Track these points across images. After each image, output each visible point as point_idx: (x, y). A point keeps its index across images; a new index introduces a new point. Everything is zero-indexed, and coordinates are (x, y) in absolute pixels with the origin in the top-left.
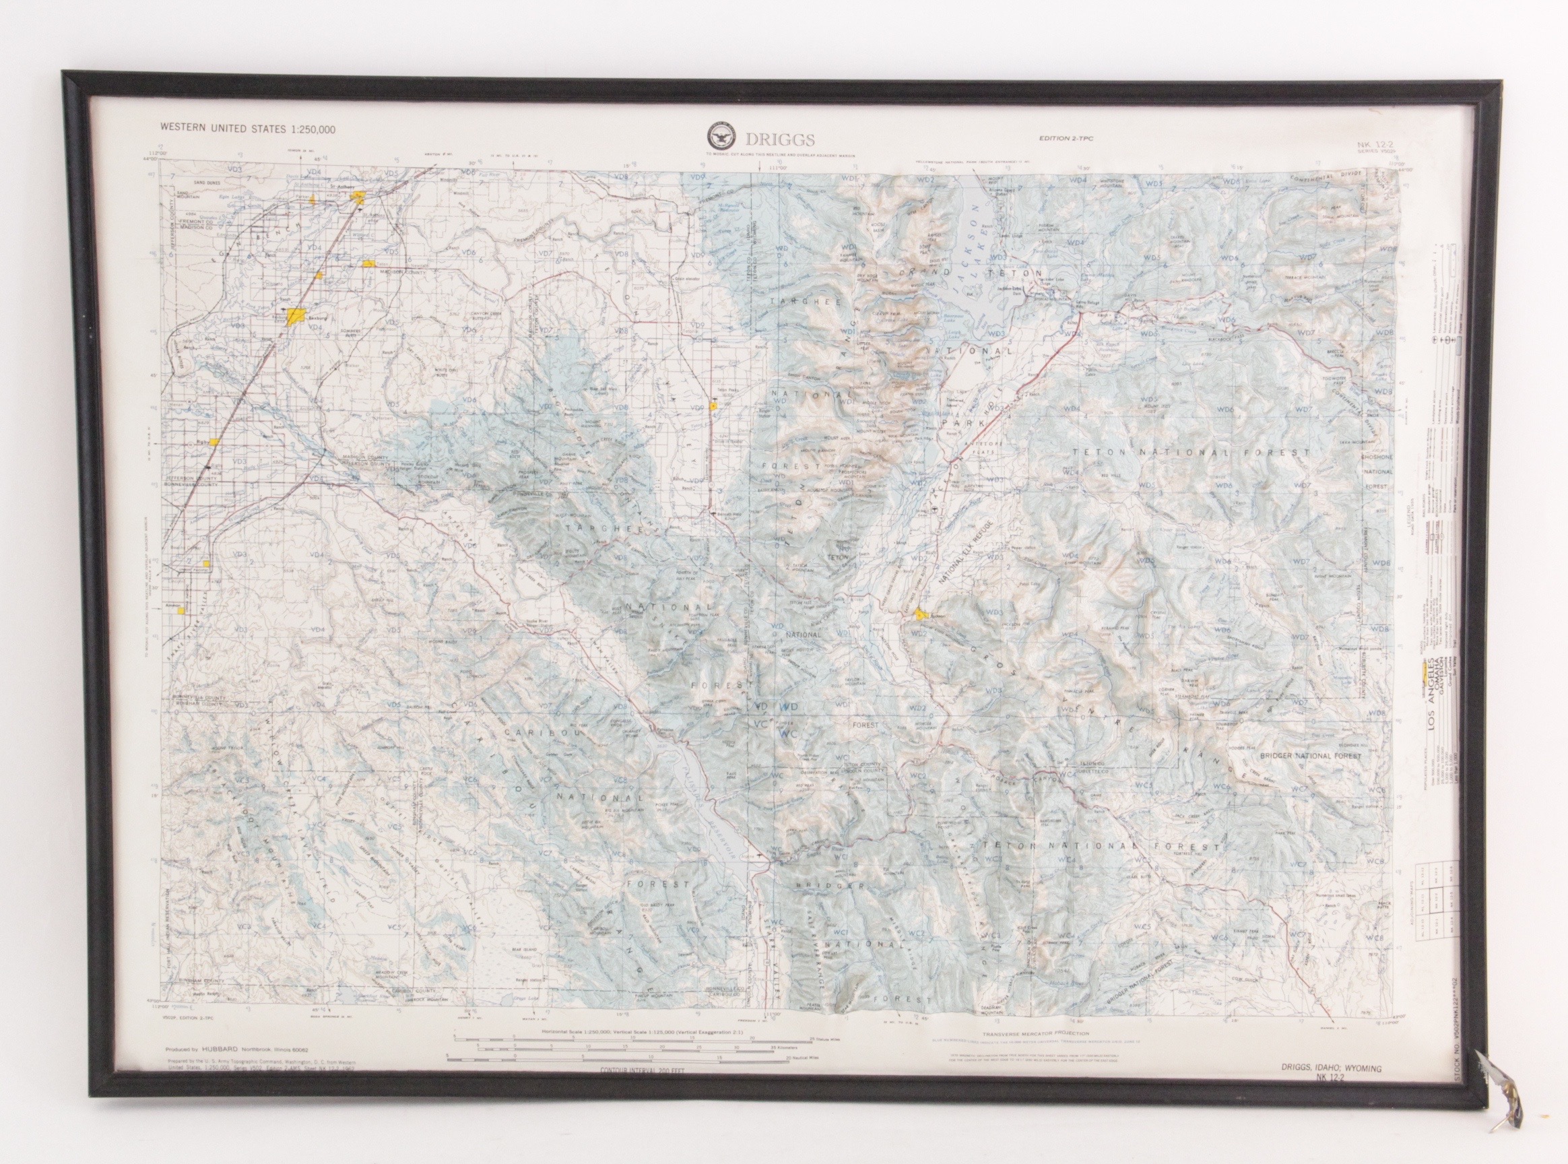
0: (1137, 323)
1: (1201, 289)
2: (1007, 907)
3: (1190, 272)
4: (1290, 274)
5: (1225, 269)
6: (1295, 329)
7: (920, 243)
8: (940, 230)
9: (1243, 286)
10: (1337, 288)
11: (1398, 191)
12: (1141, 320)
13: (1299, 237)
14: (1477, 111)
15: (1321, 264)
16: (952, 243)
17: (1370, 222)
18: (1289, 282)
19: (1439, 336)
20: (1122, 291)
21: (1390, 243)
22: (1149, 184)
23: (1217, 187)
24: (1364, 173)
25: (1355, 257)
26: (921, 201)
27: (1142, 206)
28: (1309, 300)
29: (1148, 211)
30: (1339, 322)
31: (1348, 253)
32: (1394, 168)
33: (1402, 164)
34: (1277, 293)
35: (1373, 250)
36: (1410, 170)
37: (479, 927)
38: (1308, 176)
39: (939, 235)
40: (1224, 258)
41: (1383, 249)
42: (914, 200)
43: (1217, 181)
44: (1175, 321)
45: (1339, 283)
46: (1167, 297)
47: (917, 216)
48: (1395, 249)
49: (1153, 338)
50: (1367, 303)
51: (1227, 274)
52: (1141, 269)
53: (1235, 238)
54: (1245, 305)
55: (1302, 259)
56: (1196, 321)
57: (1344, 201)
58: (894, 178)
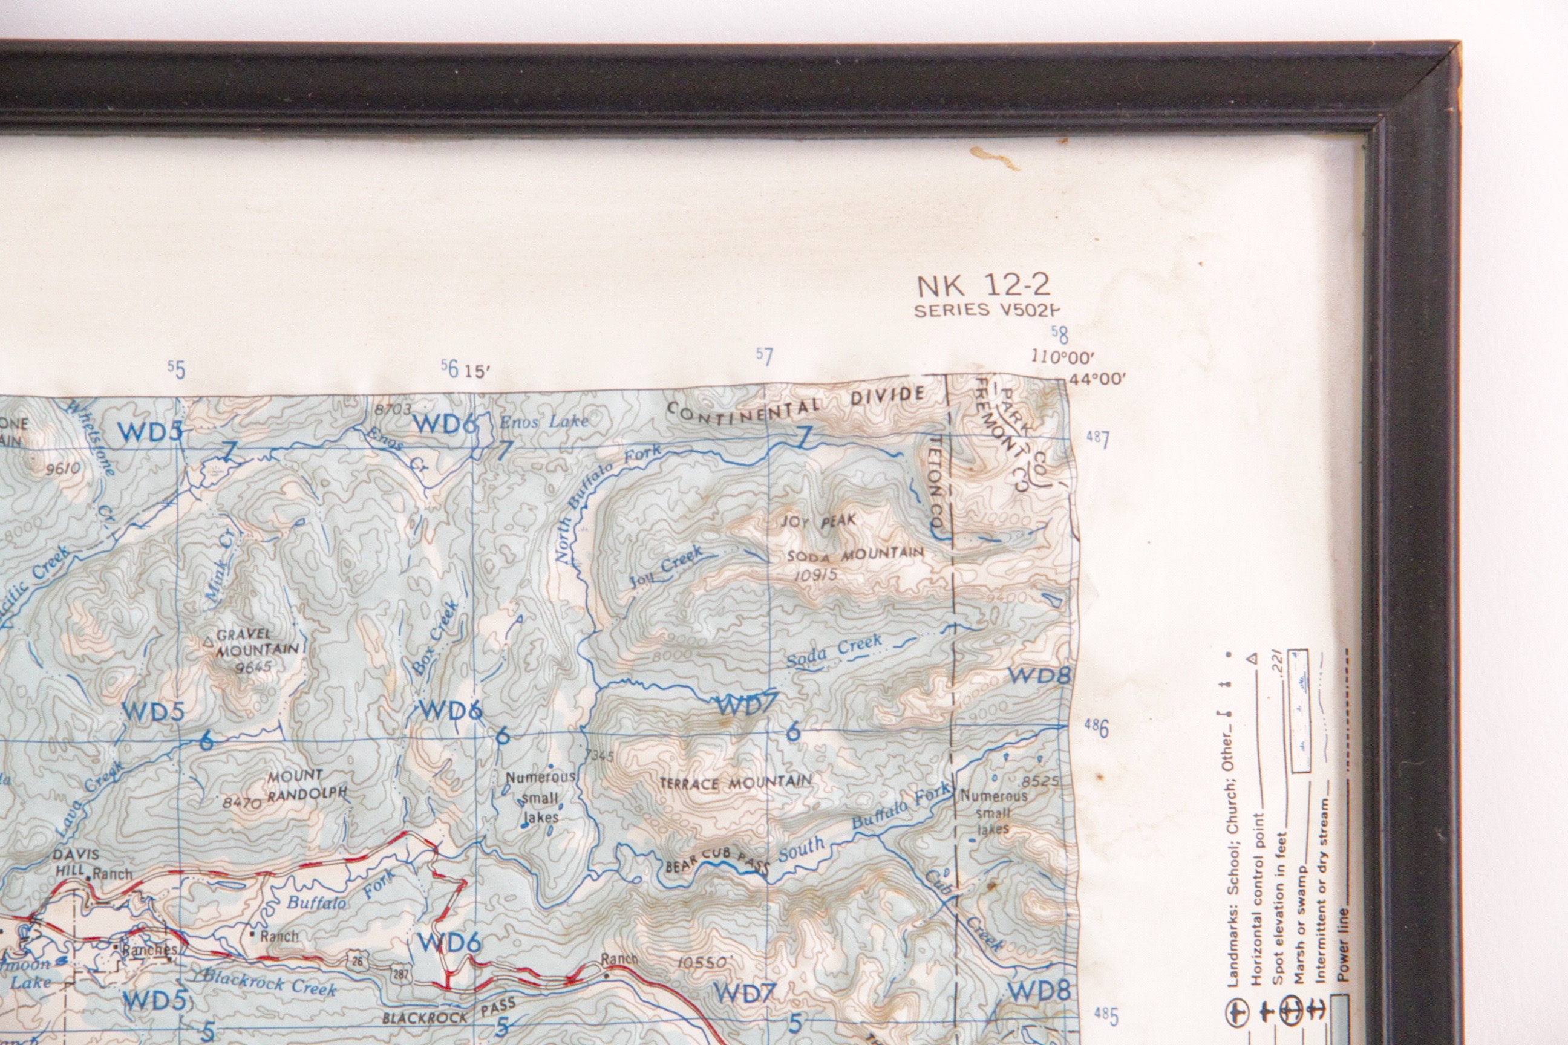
0: (108, 959)
1: (348, 827)
3: (297, 761)
4: (676, 772)
5: (436, 751)
6: (703, 978)
9: (510, 814)
10: (859, 820)
11: (1067, 458)
12: (121, 945)
13: (706, 631)
14: (1372, 151)
15: (794, 732)
17: (966, 574)
18: (673, 799)
19: (1254, 999)
20: (45, 839)
21: (1044, 654)
22: (130, 433)
23: (394, 446)
24: (935, 392)
25: (916, 704)
27: (107, 514)
28: (759, 866)
29: (133, 535)
30: (866, 951)
31: (889, 691)
32: (1050, 371)
33: (1084, 357)
34: (638, 838)
35: (979, 679)
36: (1113, 379)
38: (727, 403)
40: (431, 710)
41: (1019, 675)
43: (390, 423)
44: (255, 948)
45: (865, 803)
46: (219, 860)
48: (1065, 676)
49: (169, 1018)
50: (970, 876)
51: (441, 772)
52: (110, 754)
53: (467, 635)
54: (521, 885)
55: (725, 707)
56: (334, 948)
57: (869, 495)
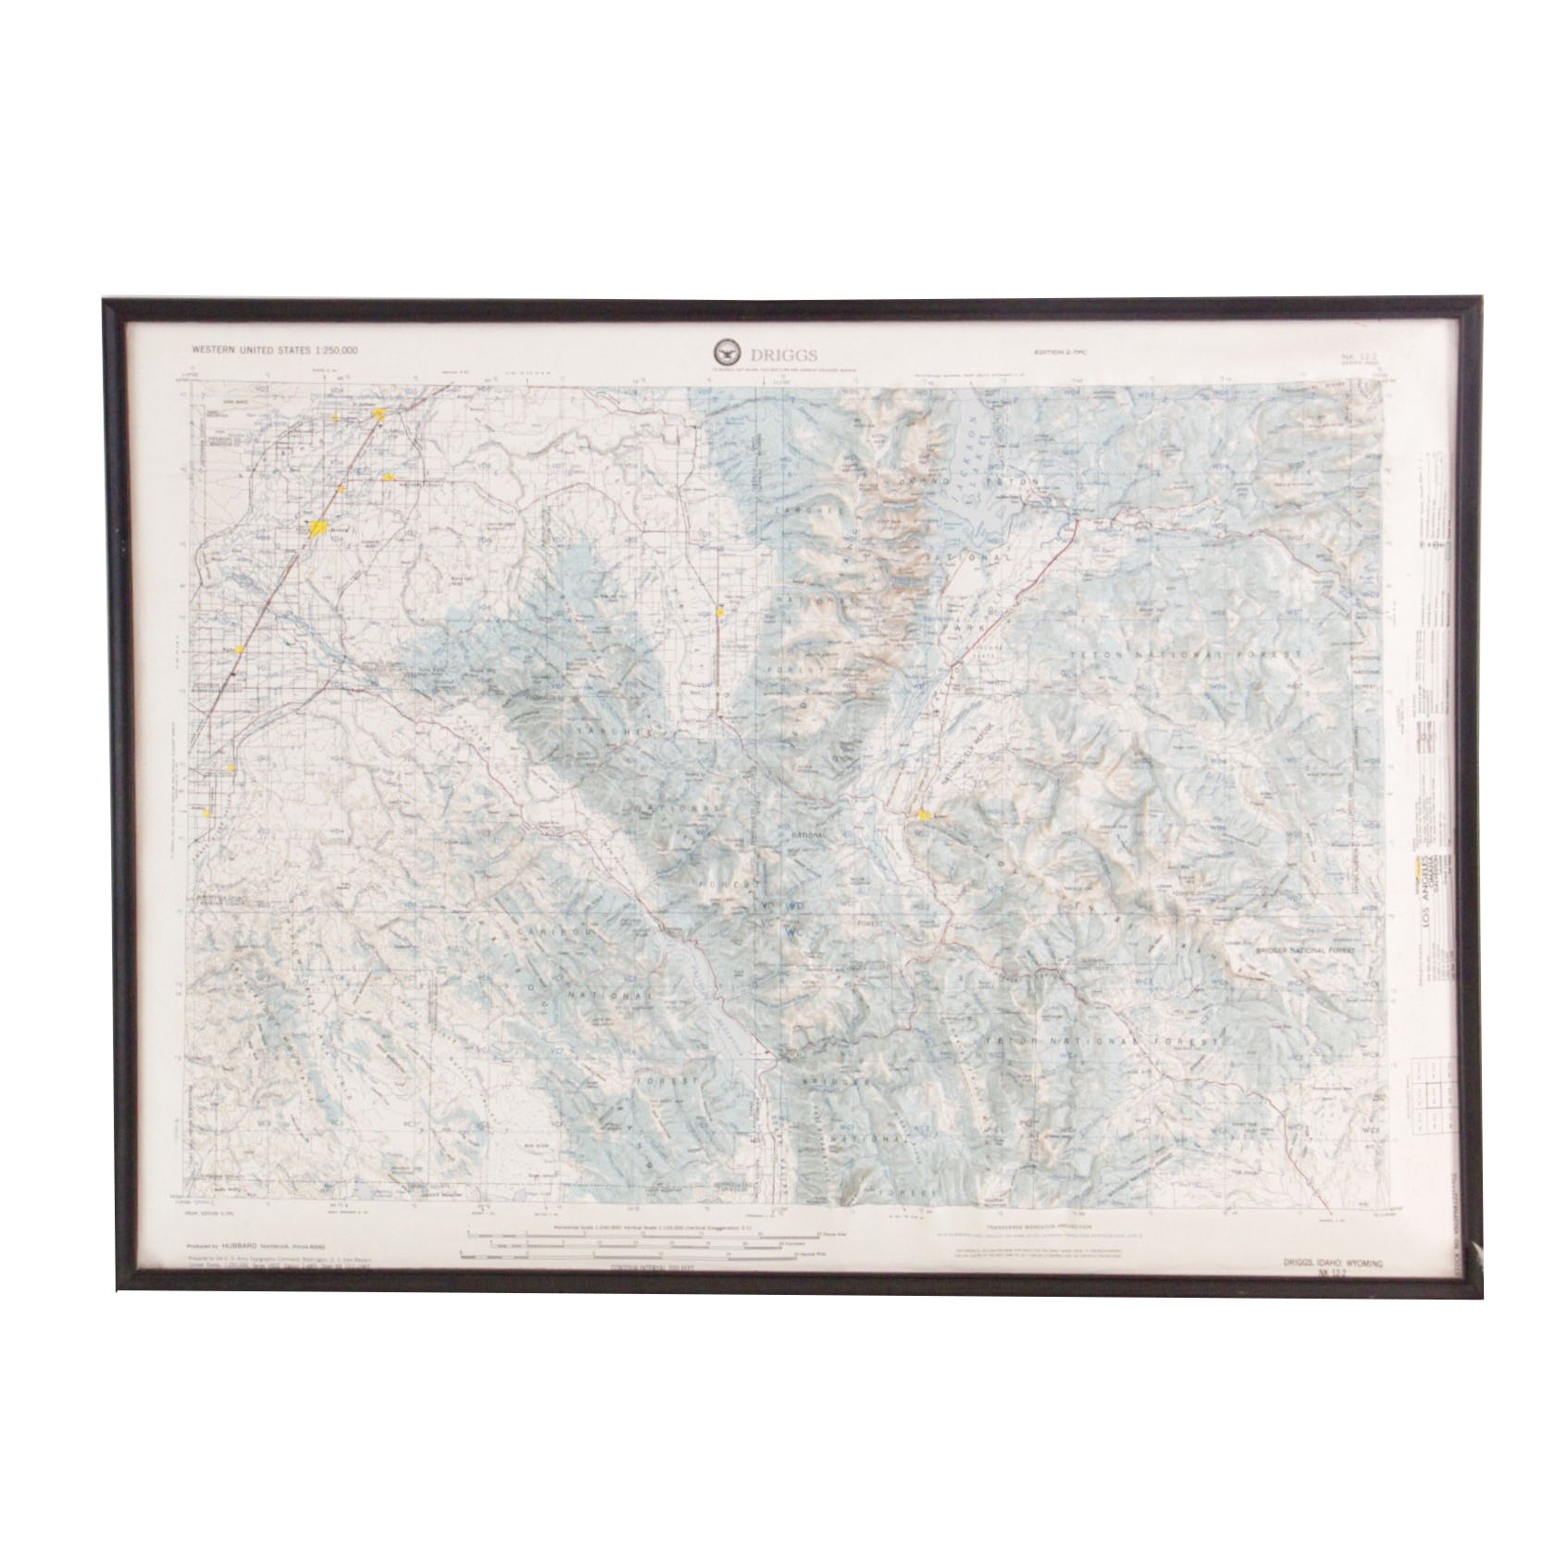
0: (1132, 529)
1: (1194, 497)
2: (1009, 1101)
3: (1181, 479)
4: (1279, 481)
5: (1217, 477)
6: (1285, 534)
7: (918, 453)
8: (940, 441)
9: (1235, 494)
10: (1325, 495)
11: (1381, 401)
12: (1136, 526)
13: (1287, 445)
14: (1460, 324)
15: (1309, 472)
16: (951, 454)
17: (1355, 431)
18: (1278, 489)
19: (1426, 542)
20: (1117, 498)
21: (1375, 451)
22: (1141, 395)
23: (1206, 398)
24: (1347, 384)
25: (1341, 464)
26: (921, 413)
27: (1134, 416)
28: (1299, 506)
29: (1140, 422)
30: (1327, 527)
31: (1334, 461)
32: (1377, 378)
33: (1386, 375)
34: (1268, 499)
35: (1358, 458)
36: (1393, 381)
37: (492, 1124)
38: (1293, 387)
39: (937, 445)
40: (1216, 466)
41: (1368, 457)
42: (913, 412)
43: (1206, 393)
44: (1169, 527)
45: (1327, 490)
46: (1161, 505)
47: (916, 427)
48: (1379, 457)
49: (1148, 544)
50: (1354, 509)
51: (1218, 482)
52: (1134, 477)
53: (1225, 447)
54: (1237, 511)
55: (1291, 466)
56: (1190, 527)
57: (1330, 410)
58: (893, 391)
